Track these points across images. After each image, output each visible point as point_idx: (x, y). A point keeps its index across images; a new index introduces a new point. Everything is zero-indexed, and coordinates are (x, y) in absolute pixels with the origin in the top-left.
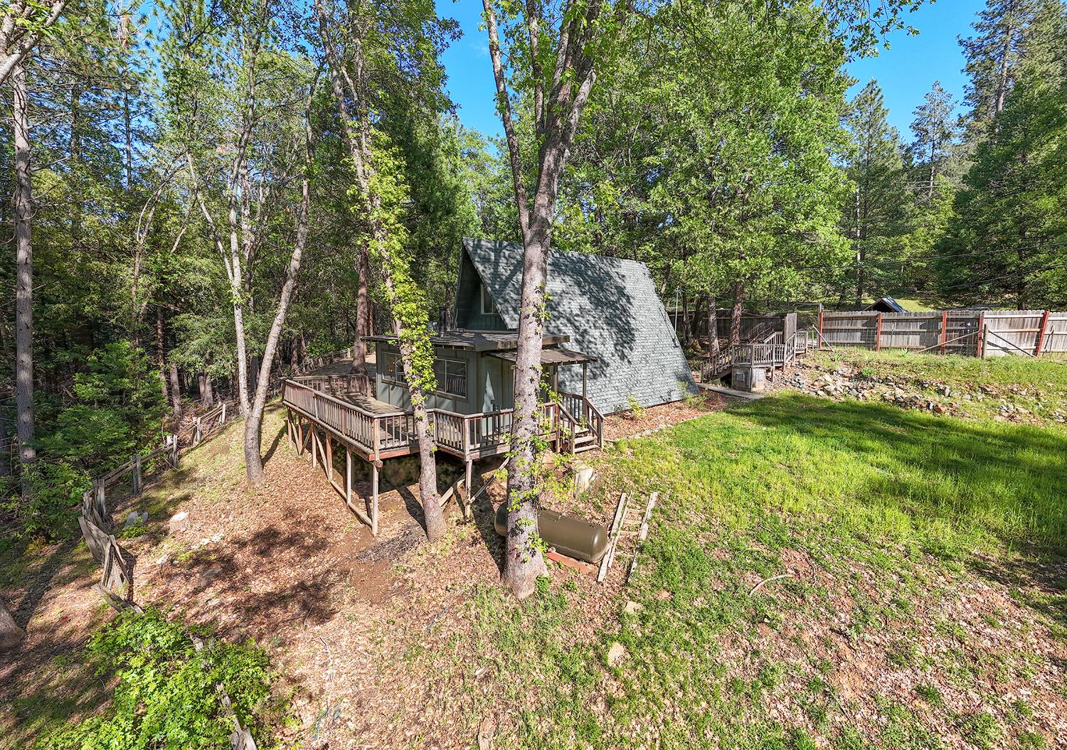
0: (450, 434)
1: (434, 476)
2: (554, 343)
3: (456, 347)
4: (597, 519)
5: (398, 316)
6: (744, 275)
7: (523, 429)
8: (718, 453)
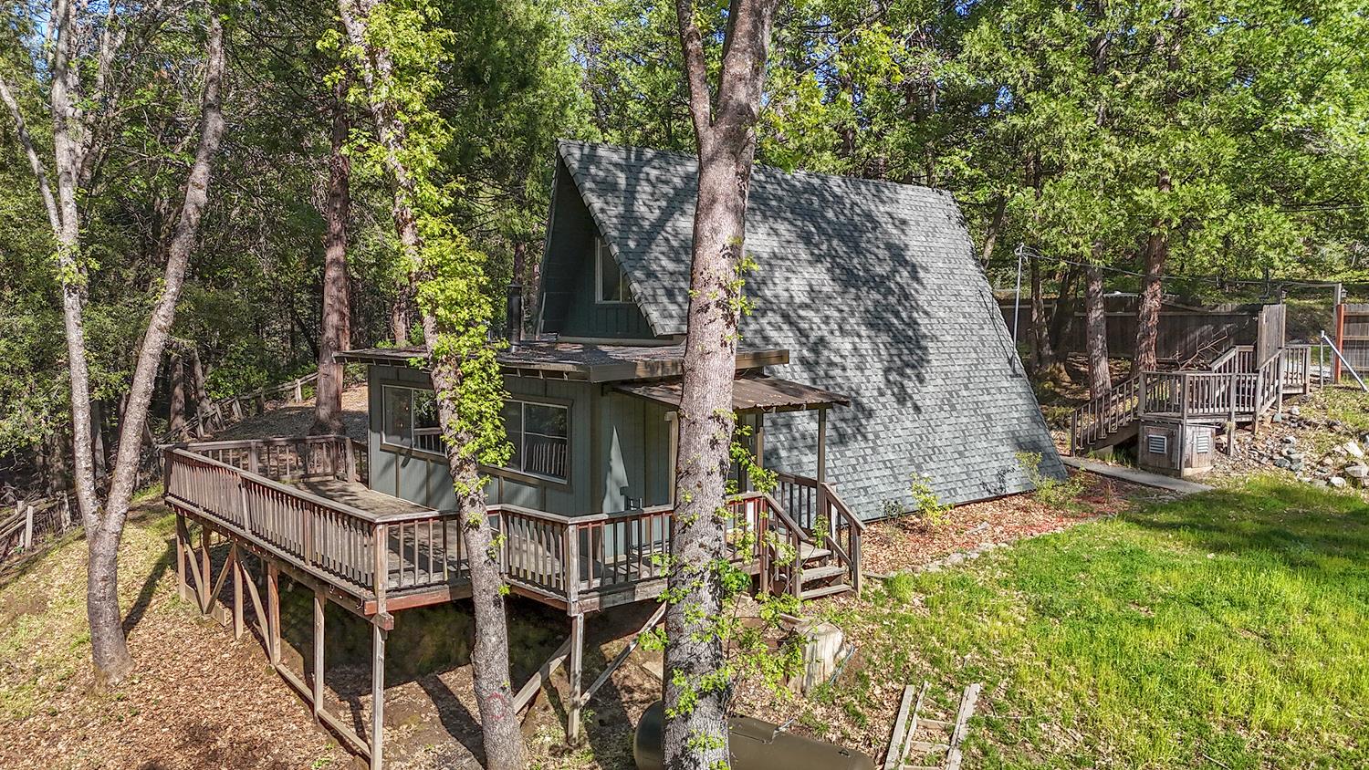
0: (534, 559)
1: (504, 648)
2: (755, 367)
3: (547, 373)
4: (854, 741)
5: (429, 307)
6: (1168, 221)
7: (695, 545)
8: (1108, 605)
